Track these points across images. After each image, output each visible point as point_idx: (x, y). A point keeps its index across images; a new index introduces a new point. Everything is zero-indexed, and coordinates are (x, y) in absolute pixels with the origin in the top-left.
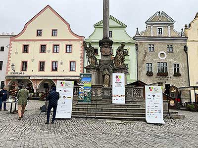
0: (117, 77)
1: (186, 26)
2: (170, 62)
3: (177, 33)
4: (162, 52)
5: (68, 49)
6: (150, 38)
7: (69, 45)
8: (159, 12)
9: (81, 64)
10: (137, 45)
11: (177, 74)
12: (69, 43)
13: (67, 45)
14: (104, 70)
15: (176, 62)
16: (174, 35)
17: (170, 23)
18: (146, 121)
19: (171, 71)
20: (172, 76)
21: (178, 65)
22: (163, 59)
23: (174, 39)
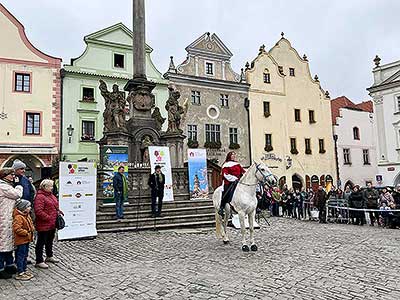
0: (156, 153)
1: (247, 66)
2: (224, 124)
3: (234, 74)
4: (213, 107)
5: (19, 83)
6: (194, 80)
7: (23, 75)
8: (209, 34)
9: (54, 120)
10: (171, 89)
11: (234, 146)
12: (22, 69)
13: (17, 74)
14: (143, 138)
15: (233, 125)
16: (230, 78)
17: (225, 56)
18: (233, 226)
19: (225, 140)
20: (226, 148)
21: (236, 129)
22: (214, 119)
23: (229, 84)
